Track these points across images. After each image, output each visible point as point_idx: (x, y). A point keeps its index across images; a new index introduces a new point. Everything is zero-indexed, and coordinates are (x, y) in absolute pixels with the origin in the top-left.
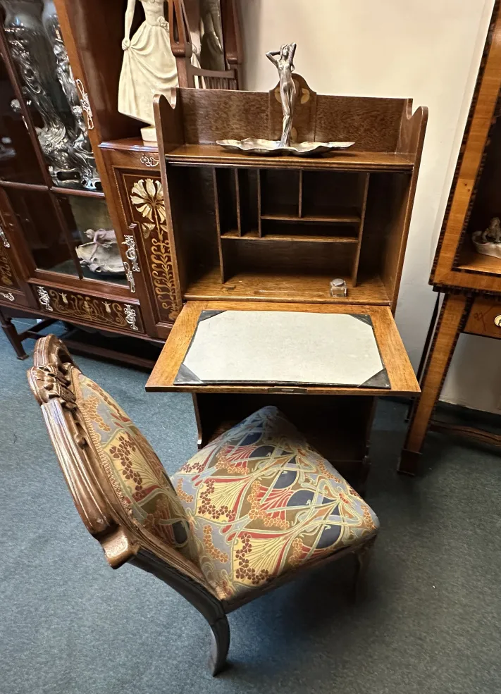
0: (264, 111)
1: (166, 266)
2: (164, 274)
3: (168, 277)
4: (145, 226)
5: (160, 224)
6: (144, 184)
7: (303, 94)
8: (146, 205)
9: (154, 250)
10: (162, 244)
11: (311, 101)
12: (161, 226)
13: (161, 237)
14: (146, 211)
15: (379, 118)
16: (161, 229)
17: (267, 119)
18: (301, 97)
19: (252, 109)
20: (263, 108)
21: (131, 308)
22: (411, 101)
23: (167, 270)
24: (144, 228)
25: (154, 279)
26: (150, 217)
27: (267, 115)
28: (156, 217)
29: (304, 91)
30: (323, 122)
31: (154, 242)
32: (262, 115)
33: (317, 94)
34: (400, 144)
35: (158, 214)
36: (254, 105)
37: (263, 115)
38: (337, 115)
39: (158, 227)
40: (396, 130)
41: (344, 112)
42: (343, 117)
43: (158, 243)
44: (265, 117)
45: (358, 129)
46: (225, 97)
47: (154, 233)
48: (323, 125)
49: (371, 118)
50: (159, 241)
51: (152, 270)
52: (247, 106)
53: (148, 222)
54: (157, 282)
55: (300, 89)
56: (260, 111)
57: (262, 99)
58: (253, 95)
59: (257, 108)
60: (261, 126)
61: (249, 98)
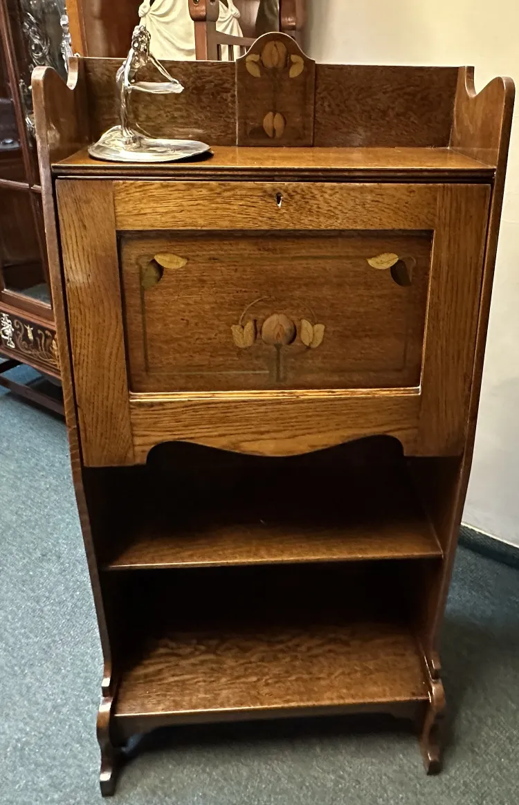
0: (227, 91)
7: (292, 63)
11: (305, 74)
15: (419, 96)
17: (233, 102)
18: (289, 68)
19: (207, 86)
20: (226, 85)
22: (471, 70)
27: (233, 96)
29: (294, 58)
30: (326, 104)
32: (224, 95)
33: (316, 63)
34: (456, 135)
36: (211, 82)
37: (228, 96)
38: (350, 94)
40: (449, 114)
41: (362, 89)
42: (361, 96)
44: (230, 99)
45: (384, 113)
48: (327, 109)
49: (406, 97)
52: (199, 83)
55: (288, 55)
56: (221, 89)
57: (223, 71)
58: (209, 66)
59: (216, 85)
60: (223, 113)
61: (202, 71)
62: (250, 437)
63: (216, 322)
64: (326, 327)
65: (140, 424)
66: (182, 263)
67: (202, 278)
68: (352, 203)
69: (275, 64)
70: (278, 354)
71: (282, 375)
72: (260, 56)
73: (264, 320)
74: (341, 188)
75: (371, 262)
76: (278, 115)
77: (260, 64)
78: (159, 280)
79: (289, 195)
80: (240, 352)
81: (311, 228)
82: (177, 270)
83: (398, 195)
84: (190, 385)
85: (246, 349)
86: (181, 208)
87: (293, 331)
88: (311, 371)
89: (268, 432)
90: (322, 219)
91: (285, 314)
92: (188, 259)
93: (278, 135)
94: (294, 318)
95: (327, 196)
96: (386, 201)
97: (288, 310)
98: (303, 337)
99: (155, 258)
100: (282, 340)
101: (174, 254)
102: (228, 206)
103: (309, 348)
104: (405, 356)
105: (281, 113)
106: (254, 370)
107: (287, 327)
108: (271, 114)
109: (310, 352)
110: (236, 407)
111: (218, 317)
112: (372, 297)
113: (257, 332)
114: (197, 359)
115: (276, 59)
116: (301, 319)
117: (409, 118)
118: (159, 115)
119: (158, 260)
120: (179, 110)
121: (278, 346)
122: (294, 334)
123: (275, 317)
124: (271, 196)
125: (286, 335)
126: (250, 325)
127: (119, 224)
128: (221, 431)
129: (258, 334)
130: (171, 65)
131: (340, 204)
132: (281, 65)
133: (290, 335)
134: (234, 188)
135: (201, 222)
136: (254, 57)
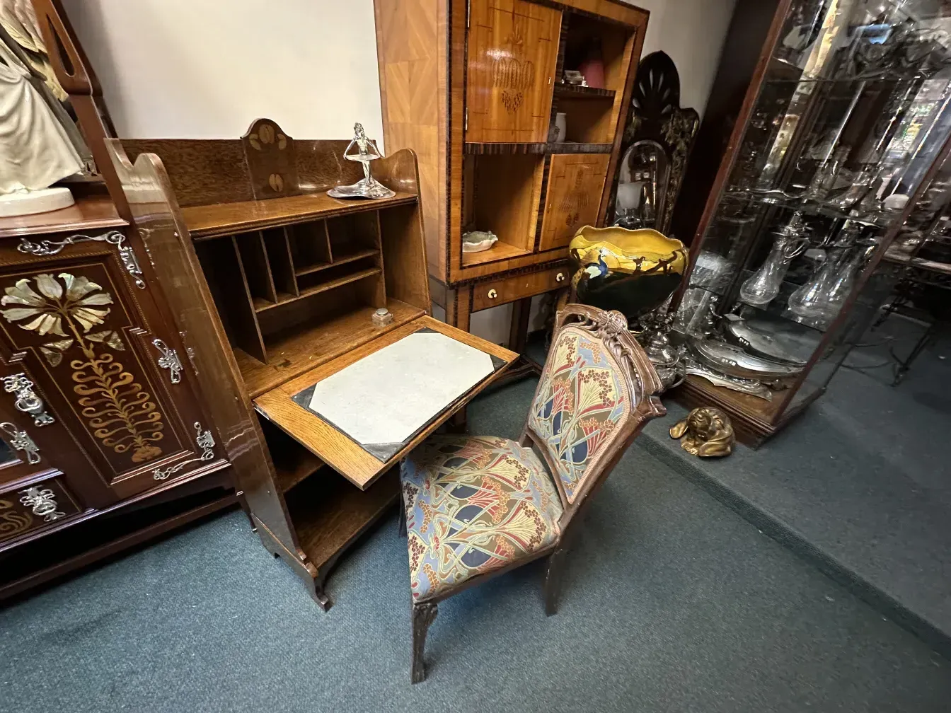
0: (240, 161)
1: (110, 392)
2: (108, 405)
3: (118, 405)
4: (50, 348)
5: (83, 335)
6: (33, 286)
7: (279, 140)
8: (45, 315)
9: (79, 377)
10: (94, 364)
11: (288, 146)
12: (87, 337)
13: (89, 353)
14: (46, 323)
16: (87, 343)
17: (246, 169)
18: (278, 143)
19: (226, 158)
20: (239, 157)
21: (40, 490)
23: (113, 397)
24: (47, 352)
25: (87, 420)
26: (59, 331)
27: (245, 164)
28: (73, 327)
29: (279, 136)
31: (77, 365)
32: (239, 165)
33: (294, 139)
35: (76, 322)
36: (227, 155)
37: (241, 165)
39: (81, 341)
43: (88, 364)
44: (243, 167)
47: (75, 352)
48: (305, 169)
50: (86, 359)
51: (81, 408)
53: (57, 338)
54: (96, 422)
55: (276, 135)
56: (235, 160)
57: (235, 147)
58: (224, 143)
59: (231, 157)
60: (241, 177)
69: (268, 142)
72: (257, 135)
76: (278, 176)
77: (259, 140)
93: (280, 189)
105: (280, 174)
108: (273, 175)
115: (268, 136)
120: (209, 178)
130: (194, 143)
132: (272, 141)
136: (254, 136)
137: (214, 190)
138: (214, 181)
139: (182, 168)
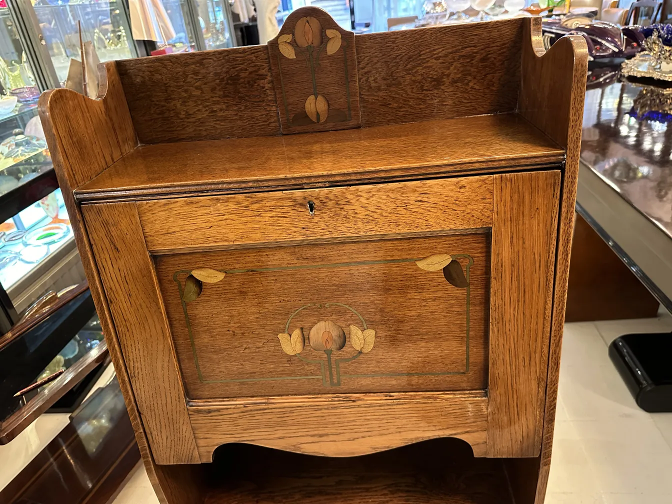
0: (263, 77)
7: (328, 39)
11: (344, 48)
15: (478, 57)
18: (326, 45)
19: (242, 75)
20: (262, 71)
22: (537, 22)
27: (270, 82)
29: (330, 33)
30: (371, 79)
33: (355, 34)
34: (524, 99)
37: (265, 83)
38: (397, 64)
41: (410, 58)
42: (409, 66)
45: (438, 81)
46: (194, 63)
48: (373, 85)
49: (461, 60)
55: (322, 30)
56: (257, 77)
57: (257, 57)
58: (240, 53)
59: (251, 73)
60: (263, 101)
61: (234, 60)
62: (310, 439)
63: (262, 331)
64: (376, 332)
65: (201, 428)
66: (221, 276)
67: (241, 289)
68: (393, 206)
69: (310, 42)
70: (329, 359)
71: (335, 381)
72: (293, 35)
73: (311, 328)
74: (379, 190)
75: (421, 265)
76: (320, 98)
77: (294, 43)
78: (199, 295)
79: (321, 202)
80: (290, 359)
81: (349, 235)
82: (215, 284)
83: (445, 192)
84: (245, 391)
85: (295, 356)
86: (210, 224)
87: (342, 337)
88: (366, 375)
89: (327, 435)
90: (360, 224)
91: (331, 321)
92: (226, 273)
93: (323, 120)
94: (343, 324)
95: (362, 199)
96: (433, 199)
97: (334, 317)
98: (353, 342)
99: (192, 273)
100: (332, 346)
101: (210, 268)
102: (258, 219)
103: (360, 352)
104: (468, 359)
105: (323, 95)
106: (306, 375)
107: (335, 333)
108: (312, 97)
109: (362, 356)
110: (291, 412)
111: (263, 326)
112: (425, 300)
113: (305, 339)
114: (248, 367)
115: (310, 36)
116: (350, 325)
117: (467, 84)
118: (199, 110)
119: (195, 275)
120: (218, 103)
121: (329, 352)
122: (344, 340)
123: (321, 324)
124: (302, 205)
125: (335, 340)
126: (297, 333)
127: (149, 244)
128: (280, 434)
129: (307, 341)
130: (201, 57)
131: (379, 208)
132: (317, 42)
133: (339, 341)
134: (261, 200)
135: (232, 236)
136: (288, 38)
137: (225, 119)
138: (224, 107)
139: (186, 91)
